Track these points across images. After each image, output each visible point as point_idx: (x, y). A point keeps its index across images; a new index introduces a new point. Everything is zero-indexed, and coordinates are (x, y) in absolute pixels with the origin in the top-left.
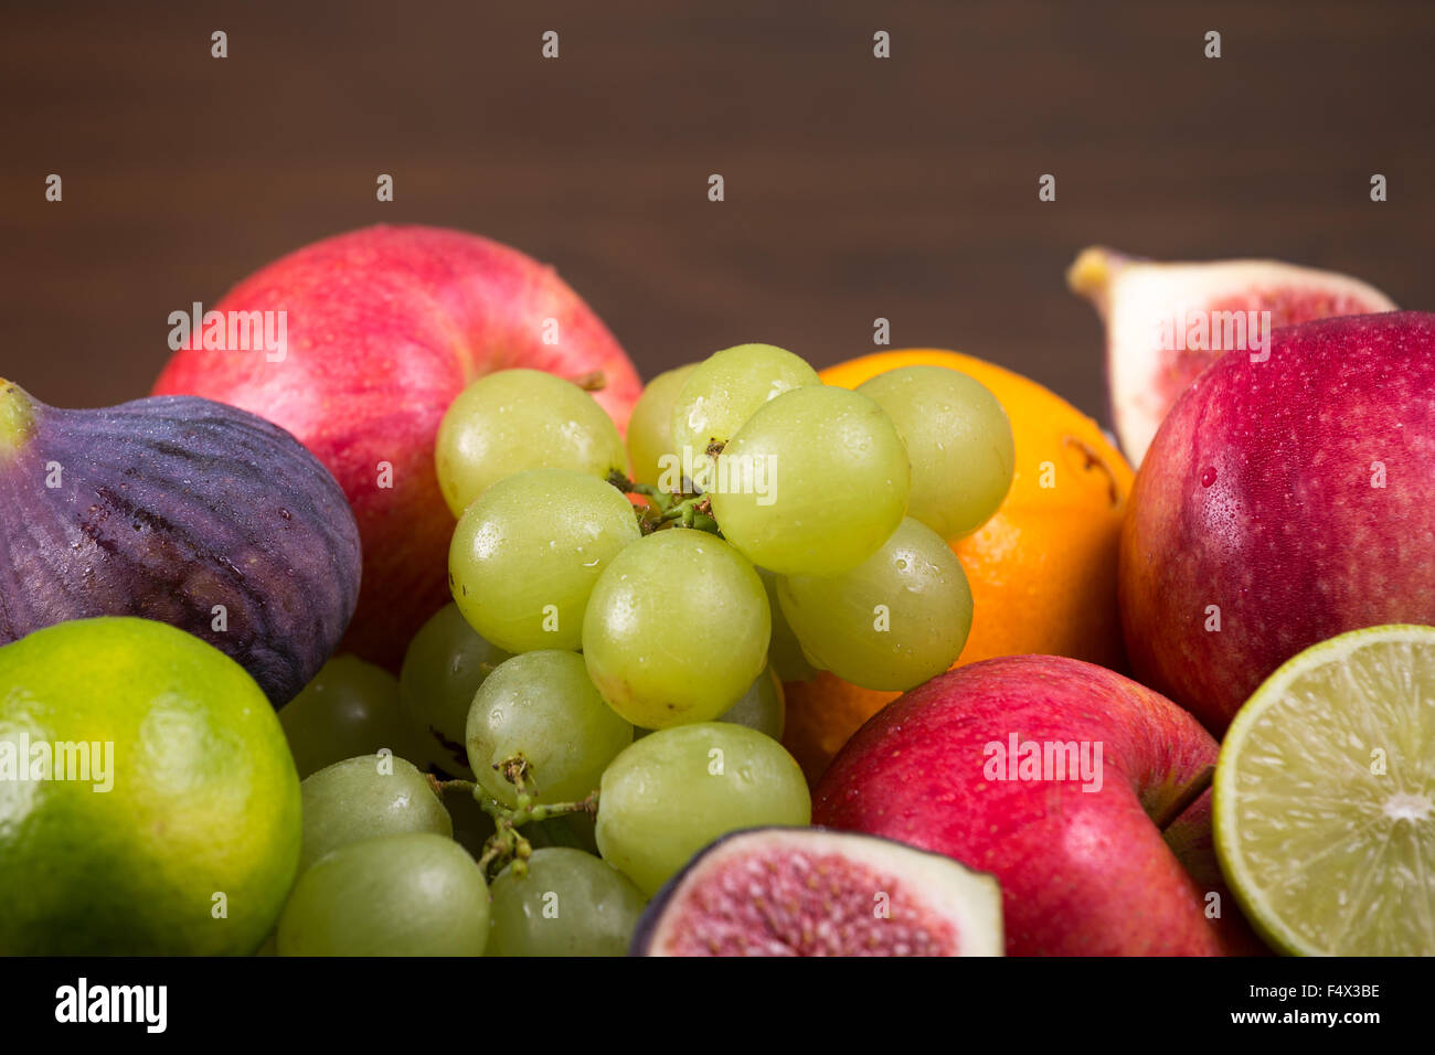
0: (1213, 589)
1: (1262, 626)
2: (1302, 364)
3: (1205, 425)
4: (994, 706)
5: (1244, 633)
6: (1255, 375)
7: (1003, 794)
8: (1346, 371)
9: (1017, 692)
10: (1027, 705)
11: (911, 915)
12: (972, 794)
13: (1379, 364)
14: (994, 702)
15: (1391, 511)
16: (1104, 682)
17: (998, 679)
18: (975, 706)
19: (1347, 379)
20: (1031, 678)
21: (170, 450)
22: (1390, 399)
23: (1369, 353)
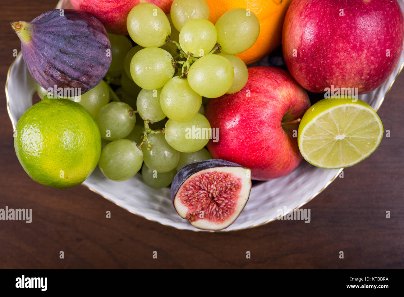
4: (251, 117)
7: (252, 143)
8: (339, 32)
9: (257, 112)
11: (231, 179)
12: (246, 141)
13: (347, 31)
14: (252, 115)
15: (345, 70)
16: (277, 98)
17: (253, 104)
18: (247, 116)
19: (339, 35)
20: (260, 104)
21: (63, 52)
22: (349, 42)
23: (345, 26)
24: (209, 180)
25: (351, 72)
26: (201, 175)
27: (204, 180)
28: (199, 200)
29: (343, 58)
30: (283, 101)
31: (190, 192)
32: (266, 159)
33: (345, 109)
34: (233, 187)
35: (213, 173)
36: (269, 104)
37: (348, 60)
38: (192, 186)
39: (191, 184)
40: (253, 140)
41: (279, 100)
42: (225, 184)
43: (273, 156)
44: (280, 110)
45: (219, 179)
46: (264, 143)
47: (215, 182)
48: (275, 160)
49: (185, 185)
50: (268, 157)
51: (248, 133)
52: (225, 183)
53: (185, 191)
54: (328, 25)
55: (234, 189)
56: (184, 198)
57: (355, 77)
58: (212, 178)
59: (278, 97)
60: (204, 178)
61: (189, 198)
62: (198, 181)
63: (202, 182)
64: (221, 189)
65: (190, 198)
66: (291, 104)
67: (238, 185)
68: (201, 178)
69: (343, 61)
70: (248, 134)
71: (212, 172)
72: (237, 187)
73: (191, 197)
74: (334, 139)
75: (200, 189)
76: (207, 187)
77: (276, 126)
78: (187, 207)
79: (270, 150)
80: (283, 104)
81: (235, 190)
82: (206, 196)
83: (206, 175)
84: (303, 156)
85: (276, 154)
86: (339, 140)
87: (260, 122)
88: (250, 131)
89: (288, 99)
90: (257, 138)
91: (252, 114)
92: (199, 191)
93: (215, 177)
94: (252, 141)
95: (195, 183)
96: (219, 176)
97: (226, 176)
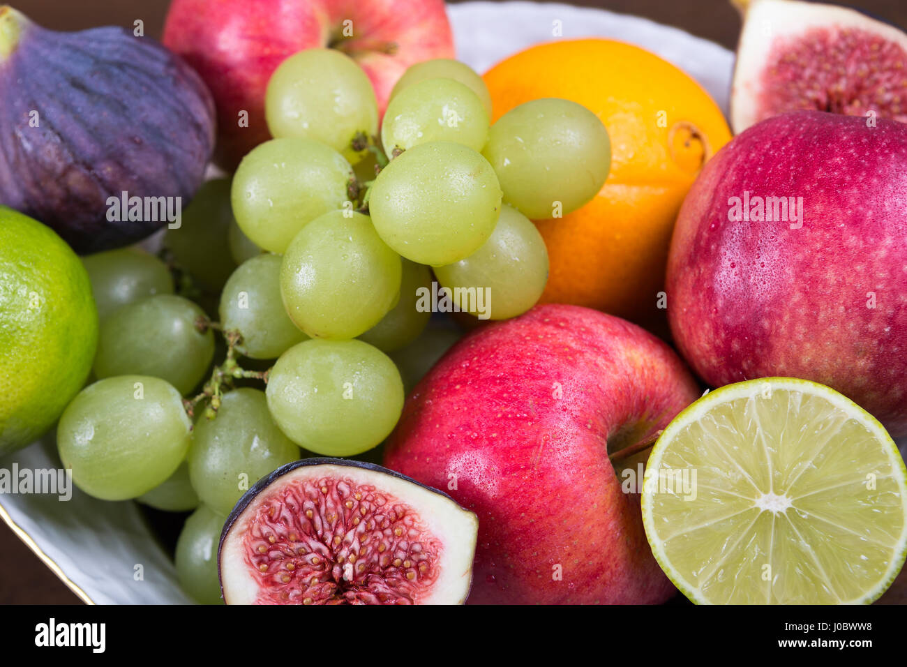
0: (699, 300)
1: (723, 335)
2: (795, 159)
3: (723, 184)
4: (522, 373)
5: (711, 335)
6: (763, 158)
8: (820, 174)
9: (542, 364)
10: (544, 377)
11: (412, 532)
12: (488, 439)
13: (844, 173)
14: (524, 369)
15: (820, 286)
16: (610, 355)
17: (537, 346)
18: (512, 368)
19: (819, 180)
20: (557, 350)
21: (77, 84)
22: (842, 203)
23: (840, 162)
24: (344, 508)
25: (837, 298)
26: (326, 482)
27: (330, 504)
28: (300, 573)
29: (819, 246)
30: (630, 371)
31: (280, 529)
32: (534, 506)
33: (799, 400)
34: (413, 564)
35: (362, 487)
36: (583, 359)
37: (833, 253)
38: (290, 507)
39: (290, 500)
40: (509, 438)
41: (617, 363)
42: (391, 544)
43: (557, 503)
44: (612, 387)
45: (376, 517)
46: (537, 453)
47: (363, 522)
48: (560, 522)
49: (270, 497)
50: (540, 502)
51: (499, 416)
52: (391, 540)
53: (266, 517)
54: (793, 156)
55: (412, 574)
56: (254, 546)
57: (849, 318)
58: (356, 503)
59: (615, 354)
60: (331, 495)
61: (269, 550)
62: (310, 498)
63: (323, 509)
64: (375, 558)
65: (273, 554)
66: (651, 399)
67: (429, 563)
68: (324, 490)
69: (819, 255)
70: (499, 420)
71: (360, 483)
72: (423, 568)
73: (277, 549)
74: (752, 503)
75: (312, 532)
76: (335, 534)
77: (588, 423)
78: (258, 583)
79: (550, 478)
80: (626, 378)
81: (415, 580)
82: (322, 564)
83: (342, 486)
84: (648, 538)
85: (566, 500)
86: (767, 514)
87: (542, 392)
88: (508, 409)
89: (646, 377)
90: (523, 433)
91: (526, 365)
92: (307, 538)
93: (366, 505)
94: (506, 439)
95: (301, 501)
96: (378, 507)
97: (399, 516)
